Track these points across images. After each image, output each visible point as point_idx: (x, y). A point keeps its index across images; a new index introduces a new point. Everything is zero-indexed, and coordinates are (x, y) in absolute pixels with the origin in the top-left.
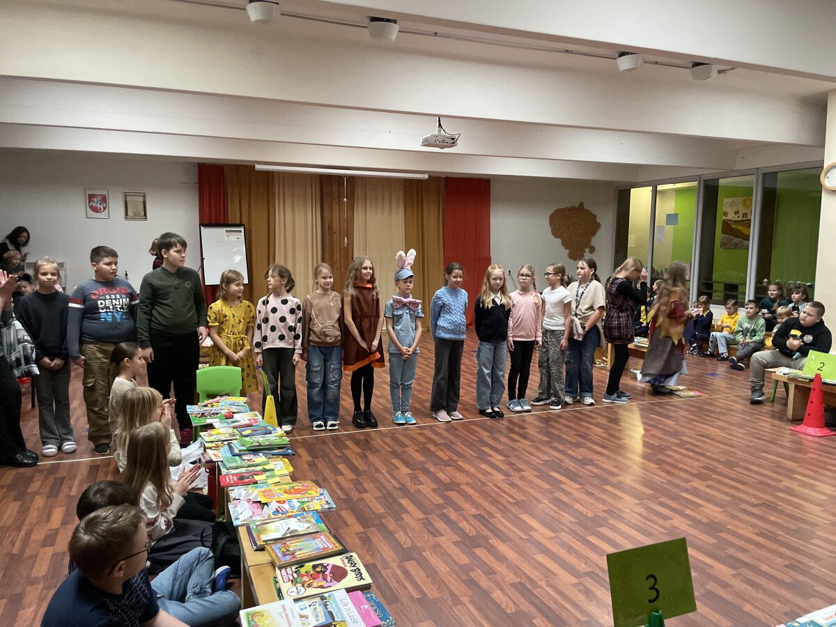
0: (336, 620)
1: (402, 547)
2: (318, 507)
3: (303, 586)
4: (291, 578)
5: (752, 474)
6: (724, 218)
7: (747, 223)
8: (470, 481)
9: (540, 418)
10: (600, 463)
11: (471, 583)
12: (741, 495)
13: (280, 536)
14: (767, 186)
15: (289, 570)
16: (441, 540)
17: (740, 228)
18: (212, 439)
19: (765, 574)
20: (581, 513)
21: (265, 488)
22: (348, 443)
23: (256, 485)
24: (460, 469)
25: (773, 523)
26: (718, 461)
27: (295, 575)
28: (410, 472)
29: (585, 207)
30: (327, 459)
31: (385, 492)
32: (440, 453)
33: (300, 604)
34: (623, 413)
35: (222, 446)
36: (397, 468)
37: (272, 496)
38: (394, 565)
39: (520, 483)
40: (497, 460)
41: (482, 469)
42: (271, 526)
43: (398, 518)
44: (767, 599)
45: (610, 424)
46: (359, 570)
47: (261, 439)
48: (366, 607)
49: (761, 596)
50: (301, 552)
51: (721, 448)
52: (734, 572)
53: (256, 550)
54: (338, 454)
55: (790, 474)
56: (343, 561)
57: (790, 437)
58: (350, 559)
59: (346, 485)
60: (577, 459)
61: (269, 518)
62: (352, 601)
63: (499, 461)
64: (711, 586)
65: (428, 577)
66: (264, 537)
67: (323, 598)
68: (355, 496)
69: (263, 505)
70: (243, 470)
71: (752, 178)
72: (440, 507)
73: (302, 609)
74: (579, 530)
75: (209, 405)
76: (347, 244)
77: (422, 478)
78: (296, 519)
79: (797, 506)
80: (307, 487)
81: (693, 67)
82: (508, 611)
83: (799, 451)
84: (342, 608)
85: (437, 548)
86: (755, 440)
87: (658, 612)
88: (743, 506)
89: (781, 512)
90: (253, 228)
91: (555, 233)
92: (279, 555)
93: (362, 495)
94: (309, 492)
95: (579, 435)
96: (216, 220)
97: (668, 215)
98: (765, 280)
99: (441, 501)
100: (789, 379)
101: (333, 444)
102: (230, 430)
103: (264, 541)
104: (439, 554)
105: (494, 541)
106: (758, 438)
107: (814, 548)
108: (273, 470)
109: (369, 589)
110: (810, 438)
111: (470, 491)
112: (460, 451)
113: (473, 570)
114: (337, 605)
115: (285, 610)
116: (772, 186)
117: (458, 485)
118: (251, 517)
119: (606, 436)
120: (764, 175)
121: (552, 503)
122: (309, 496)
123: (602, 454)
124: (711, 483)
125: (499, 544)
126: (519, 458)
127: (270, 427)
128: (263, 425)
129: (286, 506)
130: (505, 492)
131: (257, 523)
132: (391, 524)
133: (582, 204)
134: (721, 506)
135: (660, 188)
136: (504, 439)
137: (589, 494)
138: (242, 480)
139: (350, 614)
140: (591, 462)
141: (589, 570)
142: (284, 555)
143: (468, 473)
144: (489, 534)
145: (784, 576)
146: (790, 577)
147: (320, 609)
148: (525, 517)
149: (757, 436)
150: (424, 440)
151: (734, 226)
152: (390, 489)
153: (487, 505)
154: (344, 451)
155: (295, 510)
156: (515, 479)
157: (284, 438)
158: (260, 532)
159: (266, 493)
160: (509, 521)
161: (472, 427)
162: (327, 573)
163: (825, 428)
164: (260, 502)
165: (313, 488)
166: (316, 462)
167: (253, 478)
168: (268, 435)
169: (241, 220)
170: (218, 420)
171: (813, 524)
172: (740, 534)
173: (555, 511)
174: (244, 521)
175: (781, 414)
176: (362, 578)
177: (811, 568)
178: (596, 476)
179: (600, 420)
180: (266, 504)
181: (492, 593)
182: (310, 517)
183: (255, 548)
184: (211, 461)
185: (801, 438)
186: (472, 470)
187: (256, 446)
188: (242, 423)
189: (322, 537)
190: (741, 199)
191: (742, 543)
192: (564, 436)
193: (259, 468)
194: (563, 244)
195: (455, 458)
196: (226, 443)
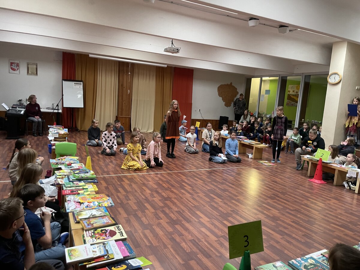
0: (109, 253)
1: (144, 223)
2: (106, 205)
3: (96, 239)
4: (91, 235)
5: (292, 198)
6: (289, 93)
7: (297, 96)
8: (176, 197)
9: (208, 172)
10: (231, 191)
11: (173, 240)
12: (287, 206)
13: (88, 217)
14: (306, 81)
15: (90, 232)
16: (161, 221)
17: (295, 98)
18: (60, 174)
19: (294, 238)
20: (221, 211)
21: (83, 196)
22: (124, 179)
23: (79, 195)
24: (172, 192)
25: (299, 218)
26: (279, 192)
27: (93, 234)
28: (151, 192)
29: (233, 85)
30: (114, 186)
31: (139, 200)
32: (164, 185)
33: (93, 246)
34: (242, 171)
35: (64, 178)
36: (145, 190)
37: (86, 200)
38: (140, 231)
39: (197, 198)
40: (188, 188)
41: (182, 192)
42: (84, 213)
43: (143, 212)
44: (294, 248)
45: (237, 175)
46: (122, 232)
47: (83, 175)
48: (123, 248)
49: (292, 247)
50: (96, 224)
51: (280, 187)
52: (281, 237)
53: (76, 223)
54: (119, 184)
55: (307, 198)
56: (115, 228)
57: (308, 183)
58: (118, 227)
59: (121, 197)
60: (221, 189)
61: (83, 209)
62: (117, 245)
63: (189, 189)
64: (272, 242)
65: (154, 237)
66: (80, 217)
67: (104, 244)
68: (125, 202)
69: (81, 203)
70: (74, 188)
71: (300, 77)
72: (162, 207)
73: (94, 248)
74: (220, 218)
75: (61, 160)
76: (130, 93)
77: (155, 195)
78: (96, 210)
79: (309, 211)
80: (102, 196)
81: (279, 27)
82: (187, 251)
83: (311, 189)
84: (113, 248)
85: (159, 225)
86: (294, 184)
87: (248, 251)
88: (287, 210)
89: (303, 213)
90: (87, 84)
91: (220, 95)
92: (86, 225)
93: (128, 201)
94: (103, 198)
95: (224, 180)
96: (70, 78)
97: (266, 90)
98: (303, 120)
99: (163, 205)
100: (309, 160)
101: (117, 179)
102: (69, 171)
103: (80, 219)
104: (160, 227)
105: (184, 222)
106: (295, 183)
107: (314, 228)
108: (87, 189)
109: (126, 240)
110: (316, 184)
111: (176, 201)
112: (173, 184)
113: (173, 234)
114: (110, 247)
115: (86, 249)
116: (309, 82)
117: (171, 198)
118: (75, 208)
119: (234, 180)
120: (305, 76)
121: (210, 207)
122: (103, 200)
123: (232, 187)
124: (275, 201)
125: (186, 223)
126: (197, 187)
127: (88, 170)
128: (84, 169)
129: (92, 204)
130: (190, 202)
131: (77, 211)
132: (140, 214)
133: (231, 83)
134: (278, 210)
135: (264, 78)
136: (192, 180)
137: (225, 203)
138: (72, 193)
139: (116, 251)
140: (227, 191)
141: (223, 235)
142: (88, 225)
143: (175, 194)
144: (182, 219)
145: (302, 239)
146: (304, 240)
147: (102, 248)
148: (198, 213)
149: (295, 182)
150: (158, 179)
151: (292, 97)
152: (141, 199)
153: (182, 207)
154: (122, 183)
155: (96, 206)
156: (195, 196)
157: (94, 175)
158: (78, 215)
159: (83, 199)
160: (191, 214)
161: (179, 174)
162: (107, 233)
163: (322, 181)
164: (80, 202)
165: (105, 197)
166: (109, 187)
167: (78, 191)
168: (87, 174)
169: (81, 79)
170: (64, 166)
171: (315, 218)
172: (285, 222)
173: (211, 210)
174: (72, 210)
175: (306, 174)
176: (123, 236)
177: (313, 236)
178: (229, 196)
179: (232, 174)
180: (83, 203)
181: (181, 244)
182: (102, 209)
183: (75, 222)
184: (59, 184)
185: (313, 184)
186: (177, 192)
187: (80, 178)
188: (75, 168)
189: (107, 218)
190: (296, 86)
191: (286, 225)
192: (217, 180)
193: (81, 188)
194: (223, 100)
195: (170, 187)
196: (67, 176)
